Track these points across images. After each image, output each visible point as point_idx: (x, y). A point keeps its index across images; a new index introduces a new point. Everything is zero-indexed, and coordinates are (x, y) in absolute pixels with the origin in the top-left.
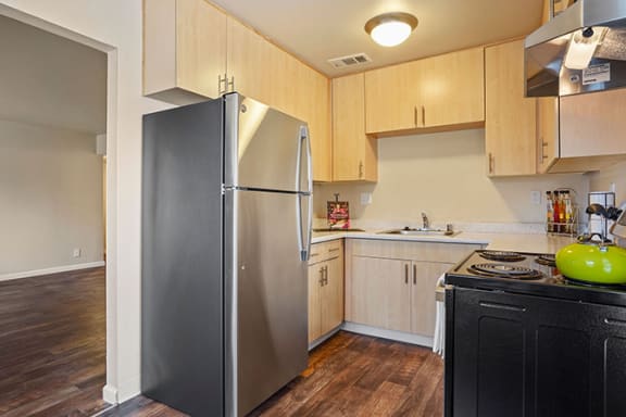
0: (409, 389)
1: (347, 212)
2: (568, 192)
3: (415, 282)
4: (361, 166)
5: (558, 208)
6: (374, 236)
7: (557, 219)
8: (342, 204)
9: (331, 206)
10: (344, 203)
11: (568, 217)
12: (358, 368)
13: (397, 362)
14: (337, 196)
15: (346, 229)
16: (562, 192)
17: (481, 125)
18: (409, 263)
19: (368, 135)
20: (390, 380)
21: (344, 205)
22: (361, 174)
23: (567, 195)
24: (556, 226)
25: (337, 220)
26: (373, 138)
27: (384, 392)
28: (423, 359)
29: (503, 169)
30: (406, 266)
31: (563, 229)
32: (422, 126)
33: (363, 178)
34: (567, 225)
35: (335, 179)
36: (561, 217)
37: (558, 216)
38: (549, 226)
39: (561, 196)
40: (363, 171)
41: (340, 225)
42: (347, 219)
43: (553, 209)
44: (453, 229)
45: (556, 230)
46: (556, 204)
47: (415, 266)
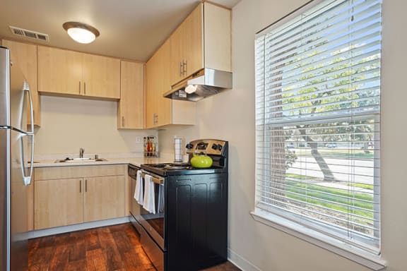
0: (103, 249)
2: (153, 138)
3: (86, 191)
5: (149, 145)
11: (154, 149)
12: (61, 253)
13: (84, 241)
16: (151, 138)
17: (118, 100)
18: (82, 179)
19: (39, 92)
20: (88, 250)
23: (153, 140)
24: (148, 153)
27: (91, 256)
28: (96, 234)
30: (80, 182)
31: (151, 155)
34: (153, 153)
36: (151, 149)
38: (145, 154)
39: (151, 140)
43: (147, 146)
44: (99, 158)
45: (148, 155)
46: (148, 143)
47: (86, 181)
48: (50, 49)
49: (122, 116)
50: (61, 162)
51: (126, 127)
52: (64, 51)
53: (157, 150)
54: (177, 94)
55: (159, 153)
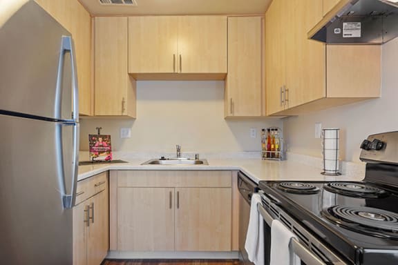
1: (110, 144)
2: (276, 130)
3: (178, 207)
4: (123, 102)
5: (270, 141)
6: (139, 167)
7: (269, 149)
8: (104, 137)
9: (92, 139)
10: (106, 136)
11: (277, 147)
14: (99, 129)
15: (108, 161)
16: (273, 130)
18: (173, 190)
19: (130, 74)
21: (107, 138)
22: (123, 110)
23: (276, 132)
24: (268, 153)
25: (100, 152)
26: (134, 77)
29: (240, 112)
30: (171, 193)
31: (273, 156)
32: (179, 72)
33: (124, 114)
34: (276, 152)
35: (96, 114)
36: (272, 147)
37: (270, 147)
38: (264, 154)
39: (272, 132)
40: (125, 108)
41: (103, 157)
42: (109, 151)
43: (266, 142)
44: (201, 158)
45: (268, 156)
46: (269, 138)
47: (178, 193)
48: (141, 17)
49: (229, 98)
50: (153, 163)
51: (236, 114)
52: (157, 17)
53: (282, 149)
54: (337, 31)
55: (285, 153)
